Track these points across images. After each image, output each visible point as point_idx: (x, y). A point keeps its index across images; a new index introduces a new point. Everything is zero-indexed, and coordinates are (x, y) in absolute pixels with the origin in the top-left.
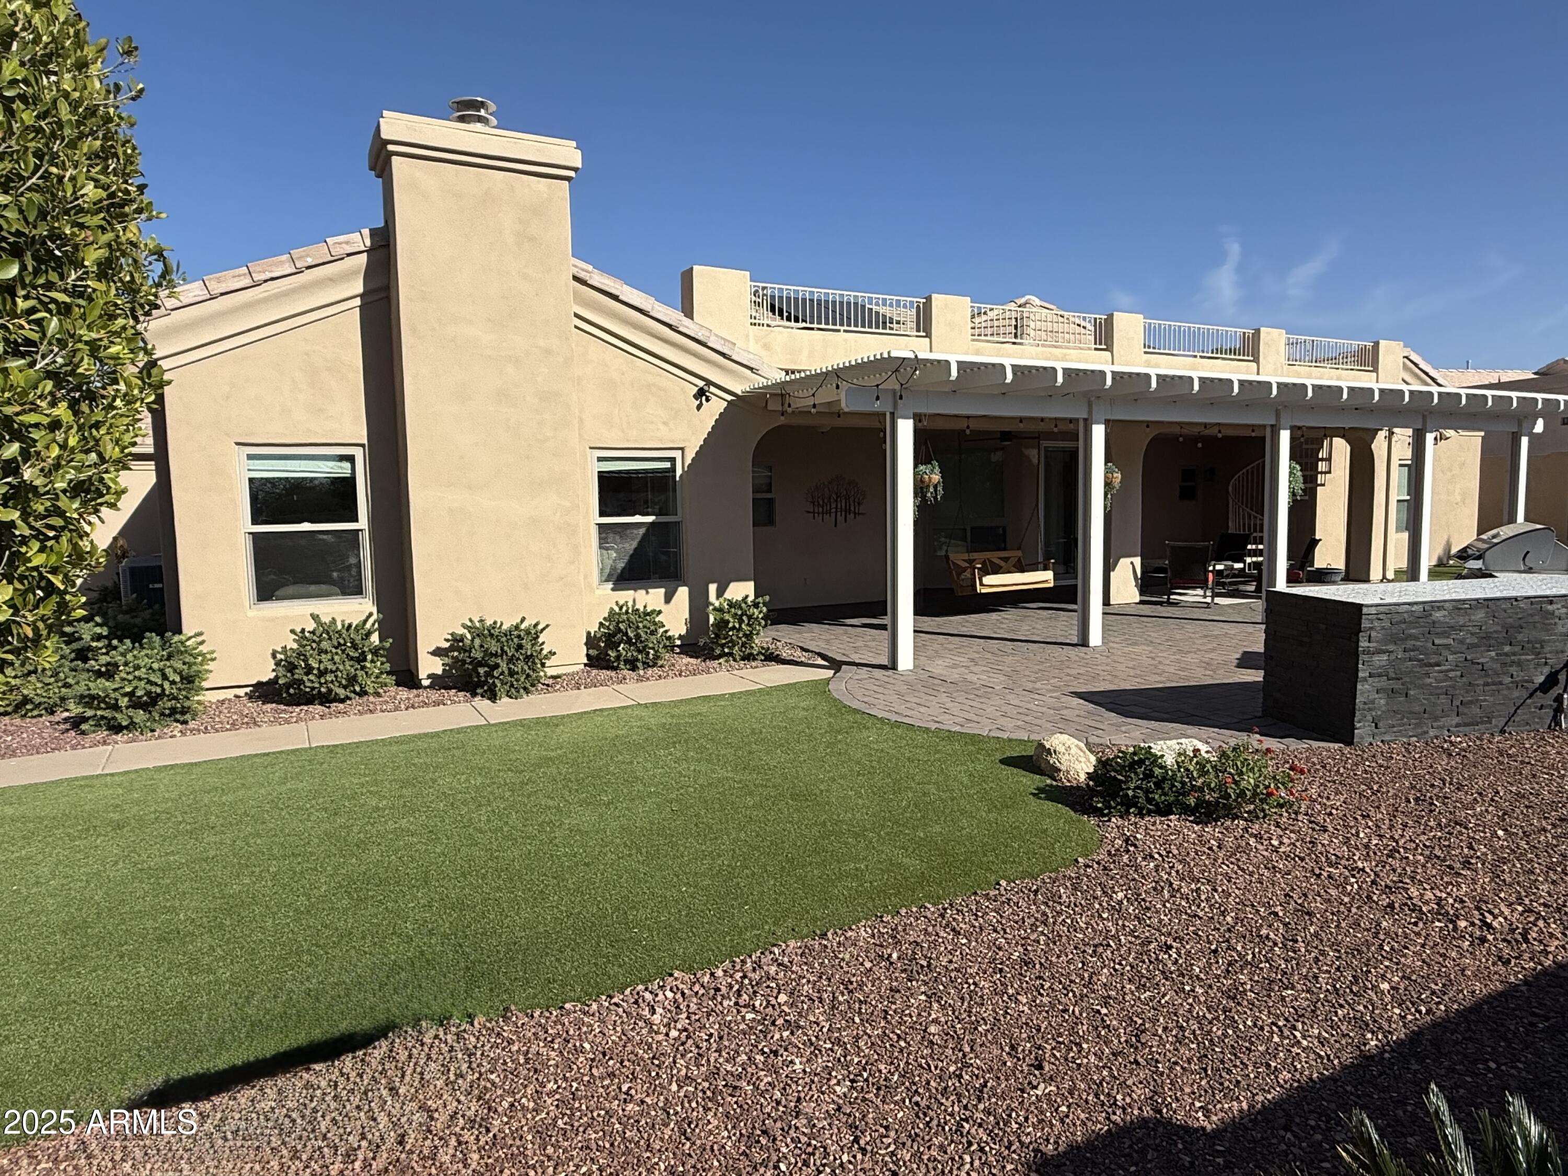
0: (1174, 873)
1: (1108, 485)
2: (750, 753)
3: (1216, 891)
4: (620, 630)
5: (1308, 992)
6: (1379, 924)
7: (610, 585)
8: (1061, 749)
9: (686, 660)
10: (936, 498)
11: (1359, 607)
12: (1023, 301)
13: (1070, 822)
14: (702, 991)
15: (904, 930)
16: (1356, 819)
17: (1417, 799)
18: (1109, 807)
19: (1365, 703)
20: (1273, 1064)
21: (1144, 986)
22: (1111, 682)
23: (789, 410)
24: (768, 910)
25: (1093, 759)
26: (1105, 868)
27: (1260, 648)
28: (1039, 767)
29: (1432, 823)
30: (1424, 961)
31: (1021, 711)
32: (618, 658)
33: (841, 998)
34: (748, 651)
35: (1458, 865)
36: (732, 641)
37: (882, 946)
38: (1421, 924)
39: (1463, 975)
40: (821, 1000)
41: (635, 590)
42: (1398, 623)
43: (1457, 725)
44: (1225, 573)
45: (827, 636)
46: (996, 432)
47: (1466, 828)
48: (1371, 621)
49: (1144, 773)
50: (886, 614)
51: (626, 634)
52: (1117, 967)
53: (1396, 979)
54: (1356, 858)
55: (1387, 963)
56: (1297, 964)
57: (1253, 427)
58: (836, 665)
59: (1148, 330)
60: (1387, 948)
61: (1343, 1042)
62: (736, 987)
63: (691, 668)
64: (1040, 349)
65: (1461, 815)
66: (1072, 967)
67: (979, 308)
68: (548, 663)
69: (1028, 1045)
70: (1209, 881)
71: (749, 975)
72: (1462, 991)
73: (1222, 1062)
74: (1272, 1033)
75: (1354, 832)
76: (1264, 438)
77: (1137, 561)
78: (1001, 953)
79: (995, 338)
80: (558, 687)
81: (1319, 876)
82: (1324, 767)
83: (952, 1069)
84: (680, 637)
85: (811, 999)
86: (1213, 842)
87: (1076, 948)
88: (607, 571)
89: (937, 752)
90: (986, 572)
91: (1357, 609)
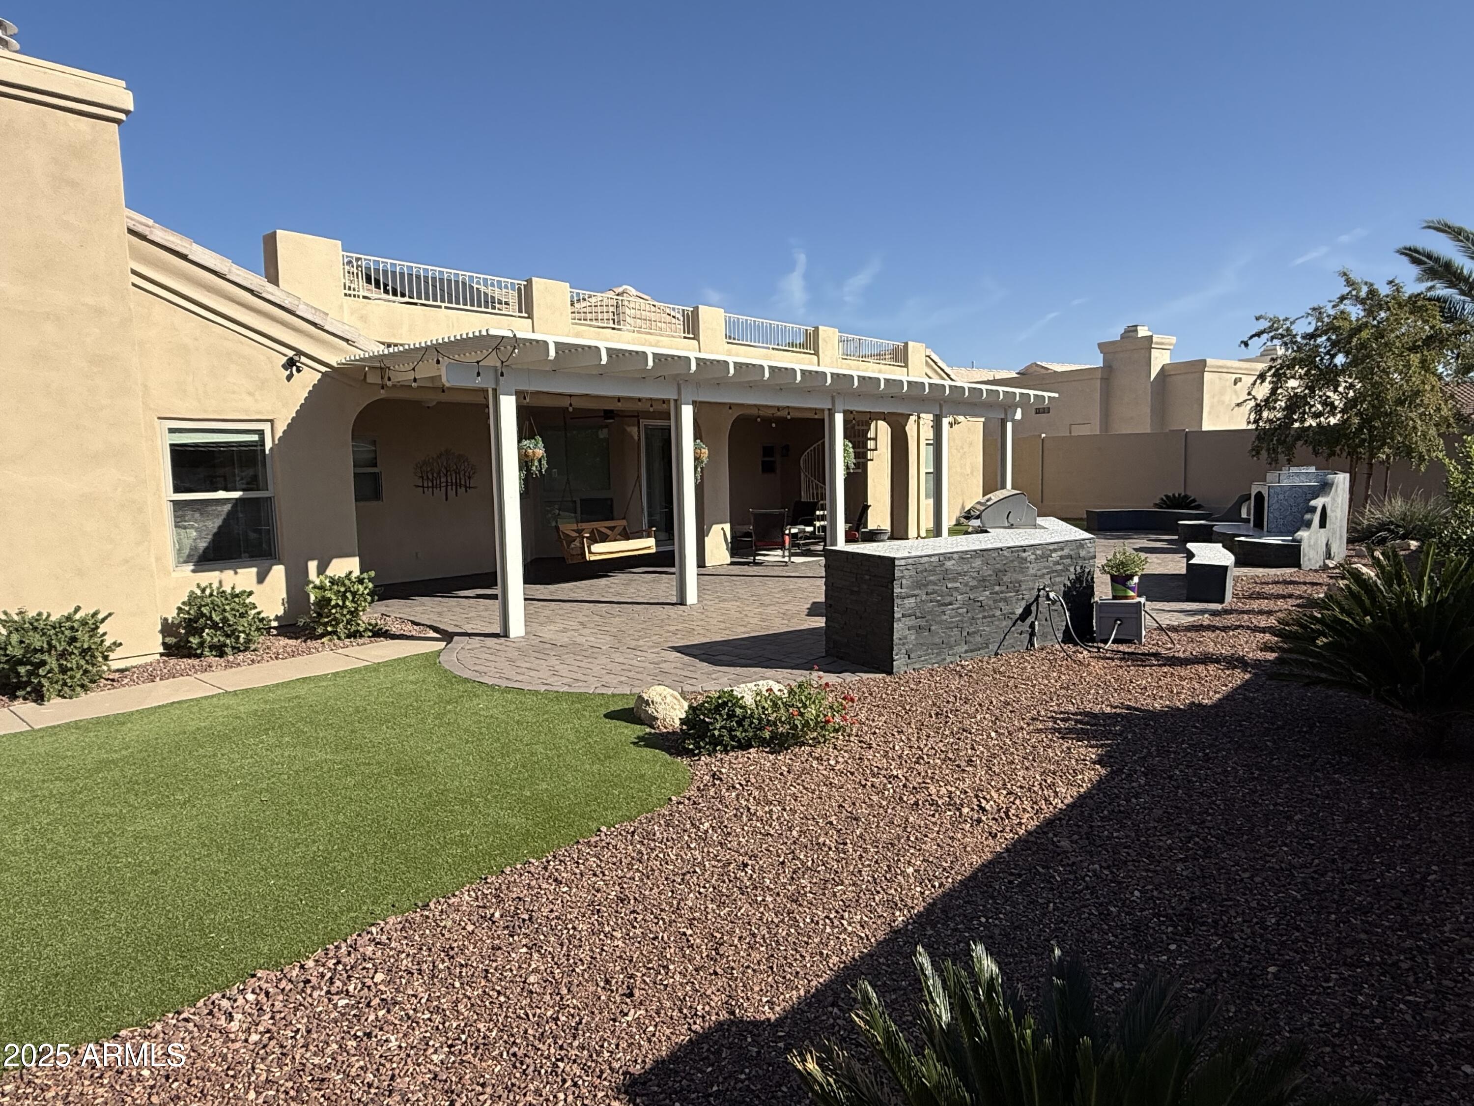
0: (751, 800)
1: (697, 459)
2: (352, 731)
3: (784, 810)
4: (203, 615)
5: (854, 885)
6: (907, 820)
7: (191, 567)
8: (657, 699)
9: (284, 641)
10: (540, 471)
11: (893, 560)
12: (620, 290)
13: (665, 764)
14: (290, 986)
15: (508, 888)
16: (893, 735)
17: (937, 714)
18: (699, 748)
19: (900, 639)
20: (825, 952)
21: (724, 903)
22: (704, 636)
23: (389, 384)
24: (367, 890)
25: (686, 705)
26: (695, 803)
27: (822, 599)
28: (639, 718)
29: (947, 732)
30: (938, 845)
31: (624, 667)
32: (202, 644)
33: (441, 966)
34: (353, 628)
35: (963, 764)
36: (335, 619)
37: (484, 907)
38: (937, 815)
39: (965, 851)
40: (420, 971)
41: (221, 571)
42: (922, 572)
43: (966, 652)
44: (800, 535)
45: (439, 609)
46: (599, 410)
47: (970, 733)
48: (902, 571)
49: (727, 714)
50: (496, 585)
51: (211, 618)
52: (702, 890)
53: (918, 863)
54: (892, 767)
55: (912, 851)
56: (846, 863)
57: (816, 411)
58: (448, 636)
59: (728, 322)
60: (912, 839)
61: (879, 922)
62: (329, 975)
63: (289, 650)
64: (636, 335)
65: (967, 722)
66: (663, 897)
67: (578, 294)
68: (112, 656)
69: (621, 976)
70: (779, 802)
71: (343, 960)
72: (964, 864)
73: (786, 958)
74: (825, 925)
75: (891, 746)
76: (823, 420)
77: (727, 527)
78: (599, 895)
79: (594, 323)
80: (126, 681)
81: (864, 786)
82: (871, 695)
83: (549, 1014)
84: (277, 618)
85: (410, 973)
86: (783, 768)
87: (667, 879)
88: (187, 551)
89: (546, 712)
90: (594, 540)
91: (889, 563)
